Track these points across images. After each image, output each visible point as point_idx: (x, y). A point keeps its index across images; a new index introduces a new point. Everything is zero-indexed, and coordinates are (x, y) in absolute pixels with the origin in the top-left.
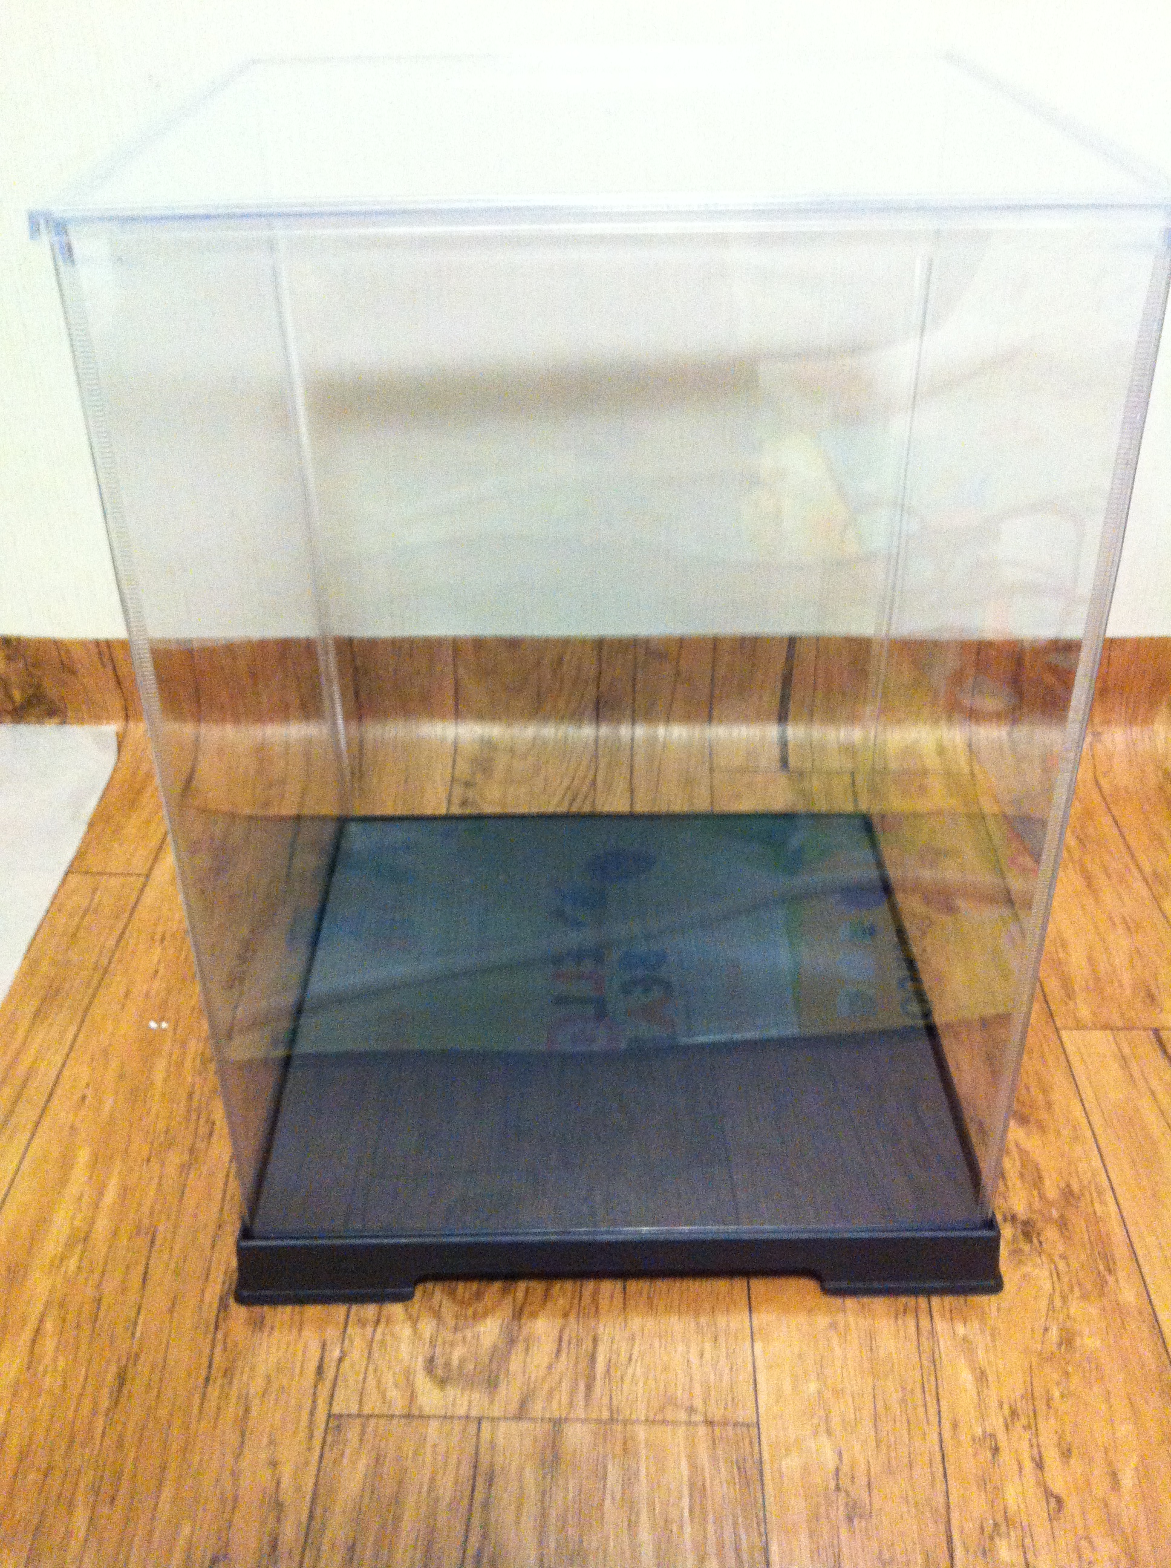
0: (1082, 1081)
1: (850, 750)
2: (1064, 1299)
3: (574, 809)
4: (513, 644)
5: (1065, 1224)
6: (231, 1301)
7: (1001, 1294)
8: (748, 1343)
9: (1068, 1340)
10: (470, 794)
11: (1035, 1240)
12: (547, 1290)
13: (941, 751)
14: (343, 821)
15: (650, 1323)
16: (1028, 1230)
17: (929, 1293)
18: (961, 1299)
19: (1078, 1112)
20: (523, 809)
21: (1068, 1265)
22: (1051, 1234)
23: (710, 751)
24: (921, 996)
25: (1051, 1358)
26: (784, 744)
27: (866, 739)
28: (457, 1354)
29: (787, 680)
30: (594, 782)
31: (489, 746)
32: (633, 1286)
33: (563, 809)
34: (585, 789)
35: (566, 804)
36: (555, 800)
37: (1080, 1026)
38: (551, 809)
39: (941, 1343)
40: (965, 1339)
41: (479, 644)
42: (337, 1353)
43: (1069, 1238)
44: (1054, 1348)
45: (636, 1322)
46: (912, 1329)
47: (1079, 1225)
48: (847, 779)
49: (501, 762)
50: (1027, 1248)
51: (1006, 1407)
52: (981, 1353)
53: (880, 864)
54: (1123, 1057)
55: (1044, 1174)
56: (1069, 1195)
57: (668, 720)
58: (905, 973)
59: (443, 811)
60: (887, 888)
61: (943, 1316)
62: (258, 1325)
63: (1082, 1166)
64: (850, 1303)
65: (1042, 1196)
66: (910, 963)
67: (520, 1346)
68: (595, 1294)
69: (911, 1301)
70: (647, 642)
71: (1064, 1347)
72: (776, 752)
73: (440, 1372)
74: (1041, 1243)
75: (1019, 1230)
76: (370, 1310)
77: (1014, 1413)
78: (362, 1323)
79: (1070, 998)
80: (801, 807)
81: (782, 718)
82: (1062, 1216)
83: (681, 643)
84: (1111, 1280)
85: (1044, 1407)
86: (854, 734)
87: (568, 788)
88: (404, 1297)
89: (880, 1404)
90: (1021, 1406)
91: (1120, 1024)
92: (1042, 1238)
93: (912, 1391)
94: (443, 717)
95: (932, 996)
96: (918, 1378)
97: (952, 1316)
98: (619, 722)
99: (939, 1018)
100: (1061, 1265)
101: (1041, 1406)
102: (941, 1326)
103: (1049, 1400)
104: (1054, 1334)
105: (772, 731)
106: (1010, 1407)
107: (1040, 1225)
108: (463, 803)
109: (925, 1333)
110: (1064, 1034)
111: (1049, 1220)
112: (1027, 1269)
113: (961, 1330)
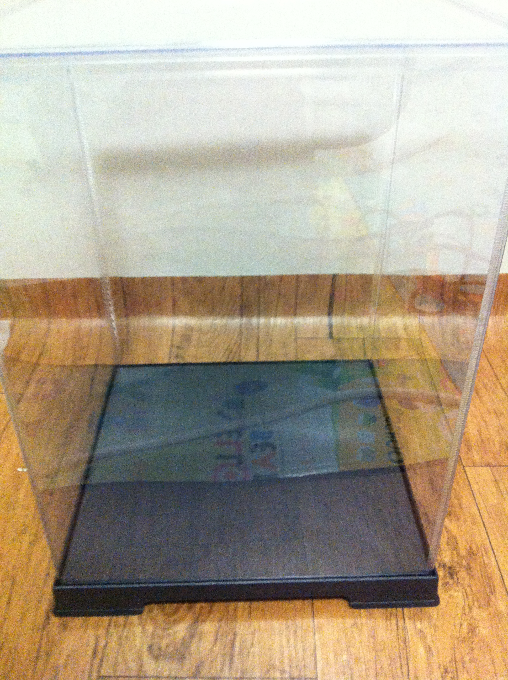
0: (477, 493)
1: (362, 328)
2: (470, 608)
3: (229, 360)
4: (200, 280)
5: (470, 568)
6: (51, 614)
7: (438, 607)
8: (311, 634)
9: (472, 630)
10: (181, 352)
11: (455, 577)
12: (211, 607)
13: (406, 328)
14: (116, 368)
15: (263, 624)
16: (451, 572)
17: (402, 606)
18: (419, 609)
19: (474, 510)
20: (205, 360)
21: (472, 591)
22: (463, 574)
23: (295, 330)
24: (397, 451)
25: (464, 640)
26: (331, 326)
27: (370, 323)
28: (164, 643)
29: (332, 296)
30: (239, 345)
31: (190, 328)
32: (255, 605)
33: (224, 360)
34: (235, 350)
35: (226, 357)
36: (221, 355)
37: (475, 465)
38: (218, 361)
39: (409, 634)
40: (421, 631)
41: (184, 280)
42: (103, 643)
43: (472, 576)
44: (466, 635)
45: (256, 624)
46: (394, 626)
47: (476, 568)
48: (361, 342)
49: (195, 336)
50: (451, 582)
51: (442, 667)
52: (429, 638)
53: (377, 385)
54: (497, 482)
55: (459, 542)
56: (471, 553)
57: (275, 315)
58: (389, 439)
59: (166, 362)
60: (380, 397)
61: (409, 619)
62: (64, 627)
63: (477, 538)
64: (363, 612)
65: (458, 554)
66: (392, 435)
67: (197, 638)
68: (235, 610)
69: (393, 610)
70: (265, 277)
71: (470, 634)
72: (327, 331)
73: (155, 652)
74: (458, 579)
75: (447, 572)
76: (121, 619)
77: (446, 671)
78: (117, 626)
79: (470, 451)
80: (339, 358)
81: (330, 314)
82: (468, 564)
83: (281, 278)
84: (492, 597)
85: (461, 667)
86: (365, 321)
87: (227, 349)
88: (138, 612)
89: (378, 666)
90: (450, 667)
91: (494, 464)
92: (459, 576)
93: (395, 659)
94: (167, 315)
95: (403, 451)
96: (397, 652)
97: (414, 618)
98: (252, 316)
99: (406, 463)
100: (468, 589)
101: (459, 666)
102: (409, 624)
103: (464, 662)
104: (465, 627)
105: (325, 320)
106: (444, 666)
107: (457, 569)
108: (177, 357)
109: (401, 628)
110: (467, 469)
111: (461, 566)
112: (451, 592)
113: (419, 625)
